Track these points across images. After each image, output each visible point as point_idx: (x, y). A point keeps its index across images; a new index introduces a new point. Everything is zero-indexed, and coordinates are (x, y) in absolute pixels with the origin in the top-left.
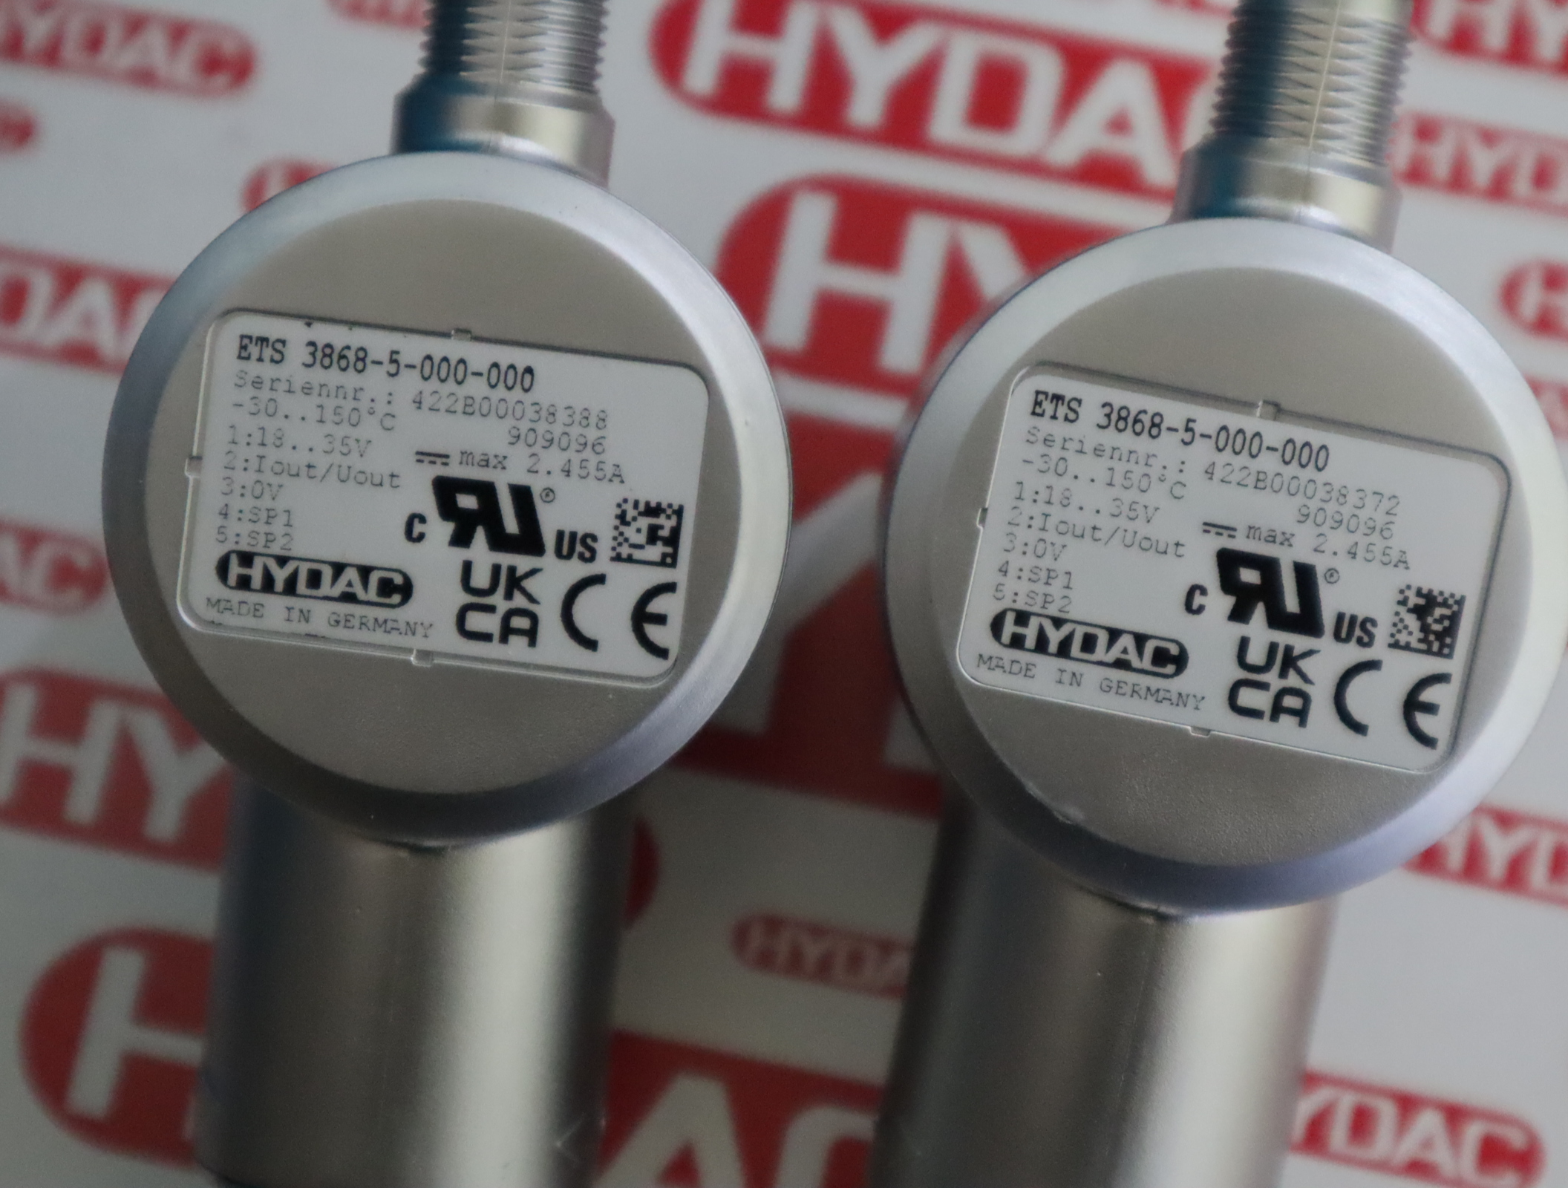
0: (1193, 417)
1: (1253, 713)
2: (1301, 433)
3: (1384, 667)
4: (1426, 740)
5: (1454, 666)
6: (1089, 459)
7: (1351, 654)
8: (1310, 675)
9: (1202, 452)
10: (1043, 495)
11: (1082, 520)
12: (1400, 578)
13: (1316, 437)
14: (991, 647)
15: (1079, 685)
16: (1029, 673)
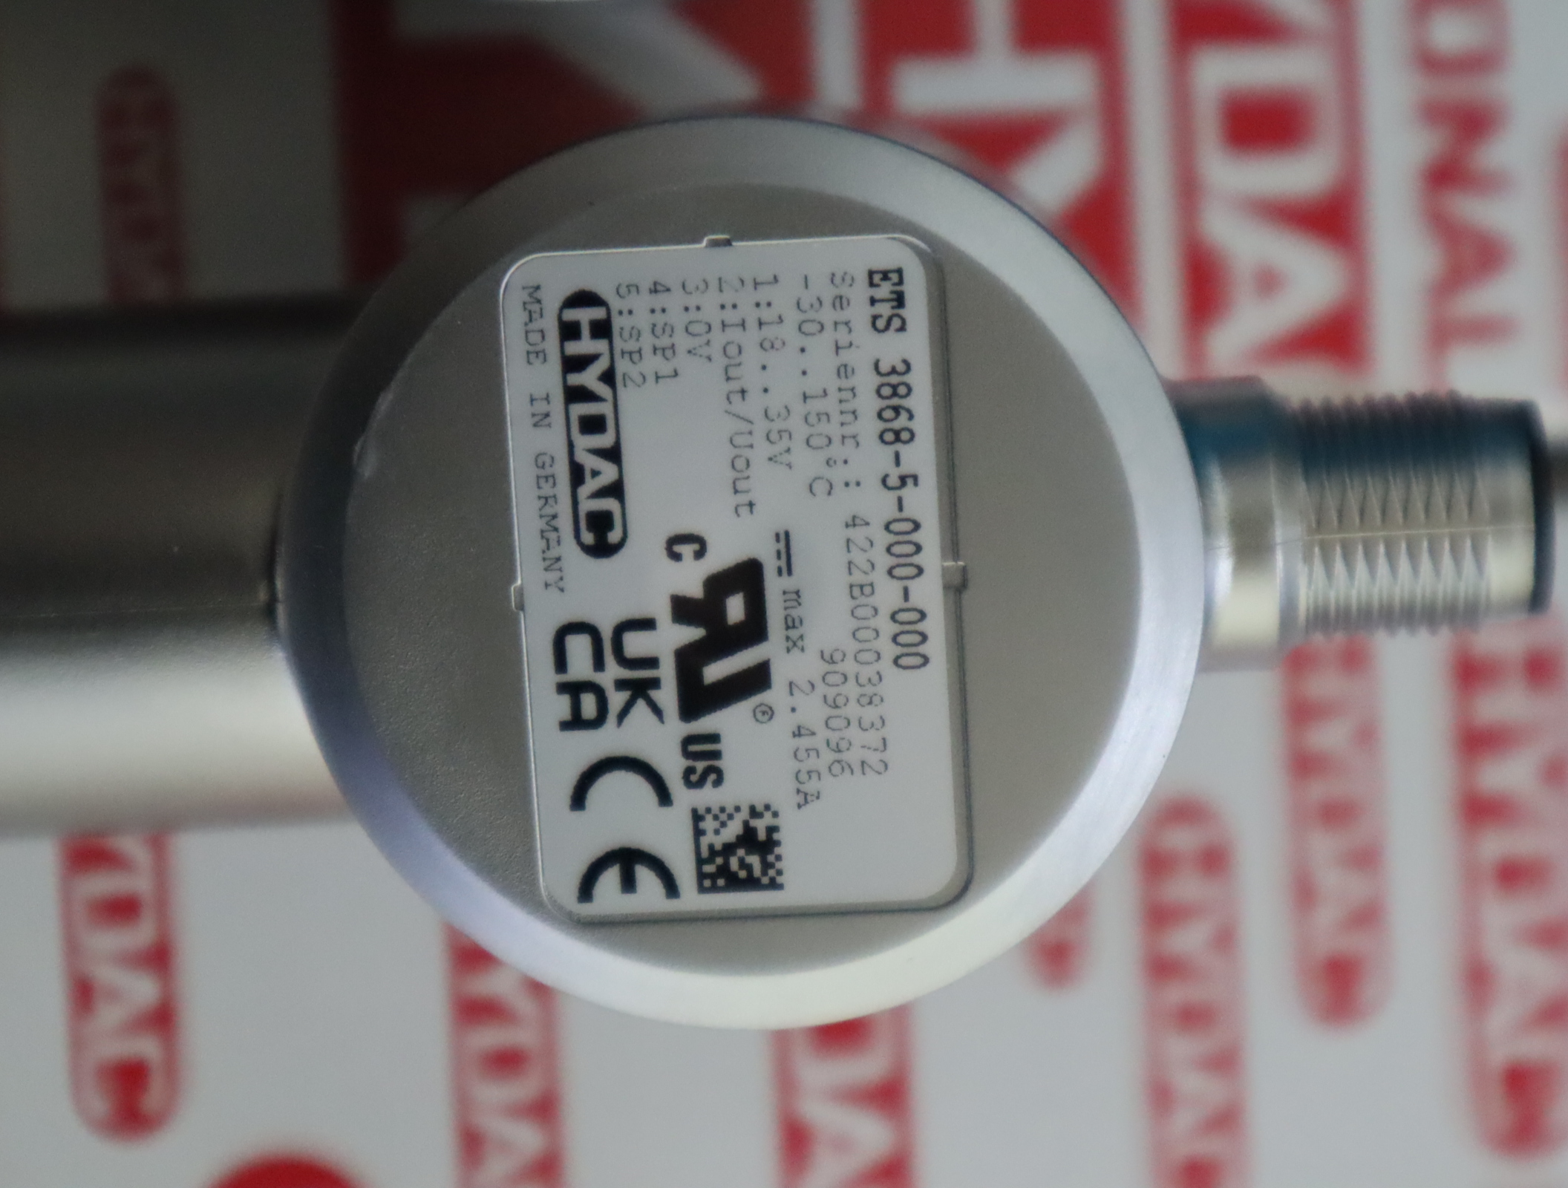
0: (920, 481)
1: (561, 662)
2: (936, 626)
3: (665, 810)
4: (586, 889)
5: (691, 899)
6: (832, 362)
7: (671, 765)
8: (629, 720)
9: (879, 505)
10: (767, 314)
11: (750, 375)
12: (783, 798)
13: (937, 647)
14: (552, 301)
15: (535, 425)
16: (532, 357)
